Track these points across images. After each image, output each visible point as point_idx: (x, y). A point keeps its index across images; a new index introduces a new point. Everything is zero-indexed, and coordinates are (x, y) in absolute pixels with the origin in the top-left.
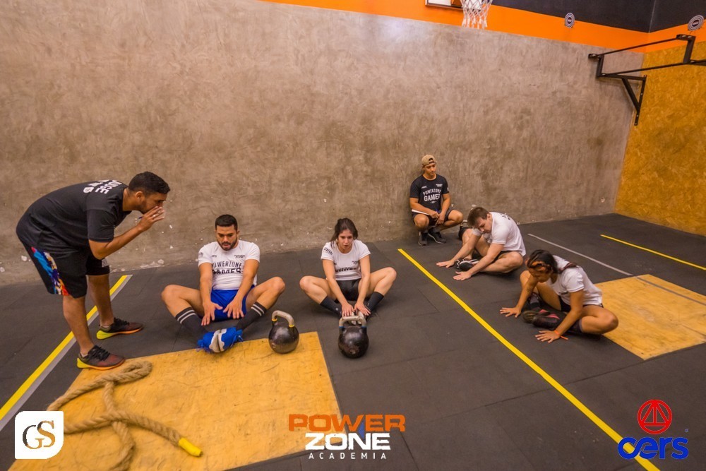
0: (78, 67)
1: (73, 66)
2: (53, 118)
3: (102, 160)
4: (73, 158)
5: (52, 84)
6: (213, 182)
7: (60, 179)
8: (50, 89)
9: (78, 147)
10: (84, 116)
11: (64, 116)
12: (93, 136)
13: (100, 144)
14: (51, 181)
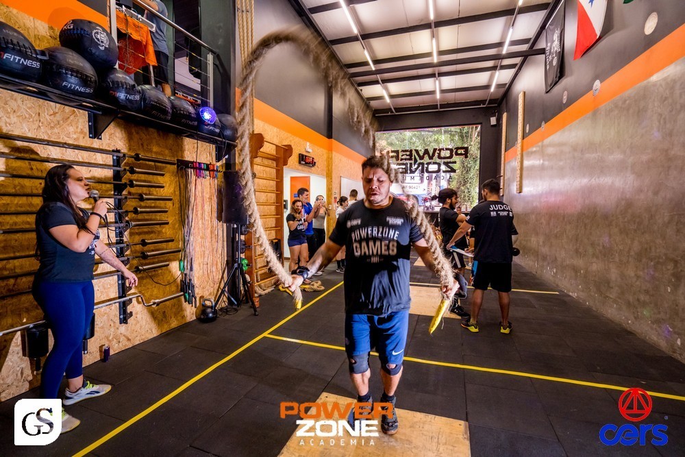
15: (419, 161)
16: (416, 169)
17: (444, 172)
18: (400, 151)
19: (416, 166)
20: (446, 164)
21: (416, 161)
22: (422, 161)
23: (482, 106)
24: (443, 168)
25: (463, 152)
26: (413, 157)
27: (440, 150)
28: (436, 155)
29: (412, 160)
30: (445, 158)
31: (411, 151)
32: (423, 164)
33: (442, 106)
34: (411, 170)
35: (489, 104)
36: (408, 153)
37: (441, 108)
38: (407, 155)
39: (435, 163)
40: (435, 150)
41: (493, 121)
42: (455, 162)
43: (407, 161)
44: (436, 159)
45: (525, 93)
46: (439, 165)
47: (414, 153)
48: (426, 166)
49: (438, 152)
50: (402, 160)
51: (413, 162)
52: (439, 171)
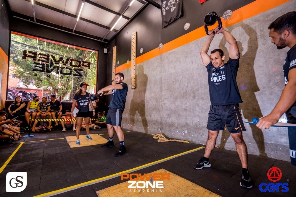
0: (199, 66)
1: (198, 65)
2: (191, 84)
3: (202, 98)
4: (194, 97)
5: (192, 73)
6: (251, 108)
7: (190, 105)
8: (191, 75)
9: (196, 93)
10: (199, 82)
11: (194, 83)
12: (201, 89)
13: (203, 92)
14: (187, 105)
15: (55, 65)
16: (52, 70)
17: (74, 75)
18: (38, 53)
19: (52, 68)
20: (75, 70)
21: (52, 64)
22: (57, 65)
23: (99, 40)
24: (73, 72)
25: (87, 65)
26: (50, 61)
27: (72, 60)
28: (69, 63)
29: (49, 62)
30: (74, 66)
31: (48, 56)
32: (58, 67)
33: (76, 32)
34: (47, 69)
35: (103, 41)
36: (45, 57)
37: (74, 33)
38: (44, 58)
39: (67, 68)
40: (68, 60)
41: (105, 51)
42: (82, 70)
43: (44, 63)
44: (68, 65)
45: (137, 32)
46: (71, 70)
47: (51, 58)
48: (60, 69)
49: (69, 61)
50: (39, 60)
51: (49, 64)
52: (70, 74)
